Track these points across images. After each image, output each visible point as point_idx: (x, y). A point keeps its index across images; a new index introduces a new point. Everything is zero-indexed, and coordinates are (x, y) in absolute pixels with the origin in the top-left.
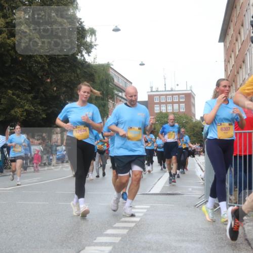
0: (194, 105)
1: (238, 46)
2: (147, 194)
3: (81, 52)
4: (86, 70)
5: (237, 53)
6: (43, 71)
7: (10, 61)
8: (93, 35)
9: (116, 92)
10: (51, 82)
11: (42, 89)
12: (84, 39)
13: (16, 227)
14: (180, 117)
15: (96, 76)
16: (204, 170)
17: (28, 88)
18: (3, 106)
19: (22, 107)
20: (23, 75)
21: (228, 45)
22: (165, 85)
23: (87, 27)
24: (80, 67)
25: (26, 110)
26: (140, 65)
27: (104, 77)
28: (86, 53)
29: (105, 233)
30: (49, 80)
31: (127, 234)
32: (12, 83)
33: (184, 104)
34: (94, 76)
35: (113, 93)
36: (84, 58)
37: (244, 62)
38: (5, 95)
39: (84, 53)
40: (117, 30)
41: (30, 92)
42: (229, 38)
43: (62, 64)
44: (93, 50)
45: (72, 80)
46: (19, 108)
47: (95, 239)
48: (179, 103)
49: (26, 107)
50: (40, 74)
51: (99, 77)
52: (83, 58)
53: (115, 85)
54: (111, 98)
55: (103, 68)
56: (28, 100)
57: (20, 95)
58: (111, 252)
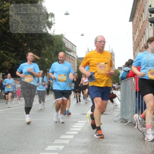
0: (114, 60)
1: (141, 24)
2: (85, 114)
4: (48, 39)
5: (140, 28)
6: (22, 39)
7: (2, 33)
8: (53, 17)
9: (67, 52)
10: (27, 46)
11: (21, 50)
12: (47, 19)
13: (6, 134)
15: (55, 42)
16: (120, 99)
17: (13, 49)
19: (9, 61)
20: (10, 41)
21: (135, 23)
23: (49, 13)
24: (45, 36)
25: (12, 63)
26: (82, 35)
27: (59, 43)
28: (48, 28)
29: (60, 138)
30: (25, 45)
31: (73, 138)
32: (3, 46)
34: (53, 42)
36: (47, 31)
37: (144, 34)
39: (47, 28)
40: (67, 14)
41: (14, 52)
42: (135, 19)
44: (53, 26)
45: (40, 44)
46: (7, 61)
47: (53, 141)
49: (12, 61)
50: (20, 40)
51: (56, 42)
52: (46, 31)
53: (66, 48)
55: (58, 38)
56: (13, 57)
57: (8, 53)
58: (63, 149)
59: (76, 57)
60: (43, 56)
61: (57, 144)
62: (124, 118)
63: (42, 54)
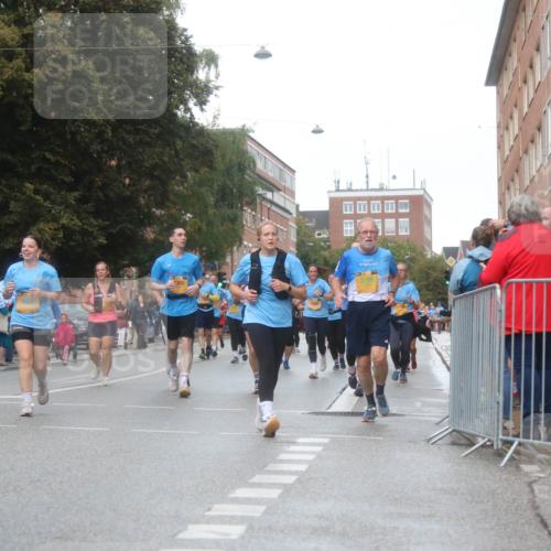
0: (429, 223)
1: (528, 93)
2: (323, 414)
3: (184, 102)
4: (195, 142)
5: (526, 110)
6: (100, 143)
7: (29, 119)
8: (213, 67)
9: (260, 191)
10: (118, 166)
11: (98, 181)
12: (192, 73)
13: (39, 480)
14: (399, 246)
15: (217, 154)
16: (448, 363)
17: (68, 179)
18: (15, 218)
19: (55, 219)
20: (58, 149)
21: (506, 91)
22: (367, 176)
24: (183, 134)
25: (63, 227)
26: (314, 132)
27: (234, 158)
28: (195, 105)
29: (232, 495)
30: (113, 163)
31: (279, 497)
32: (33, 168)
33: (407, 220)
34: (212, 154)
35: (253, 192)
36: (192, 115)
37: (539, 129)
38: (18, 194)
39: (191, 104)
40: (263, 55)
41: (71, 188)
42: (507, 77)
43: (143, 127)
44: (211, 98)
45: (164, 162)
46: (48, 222)
47: (209, 510)
48: (397, 216)
49: (64, 221)
50: (95, 147)
51: (223, 156)
52: (188, 115)
53: (259, 176)
54: (249, 204)
55: (231, 139)
56: (68, 206)
57: (52, 193)
58: (243, 537)
59: (293, 211)
60: (174, 203)
61: (222, 520)
62: (462, 429)
63: (172, 197)
